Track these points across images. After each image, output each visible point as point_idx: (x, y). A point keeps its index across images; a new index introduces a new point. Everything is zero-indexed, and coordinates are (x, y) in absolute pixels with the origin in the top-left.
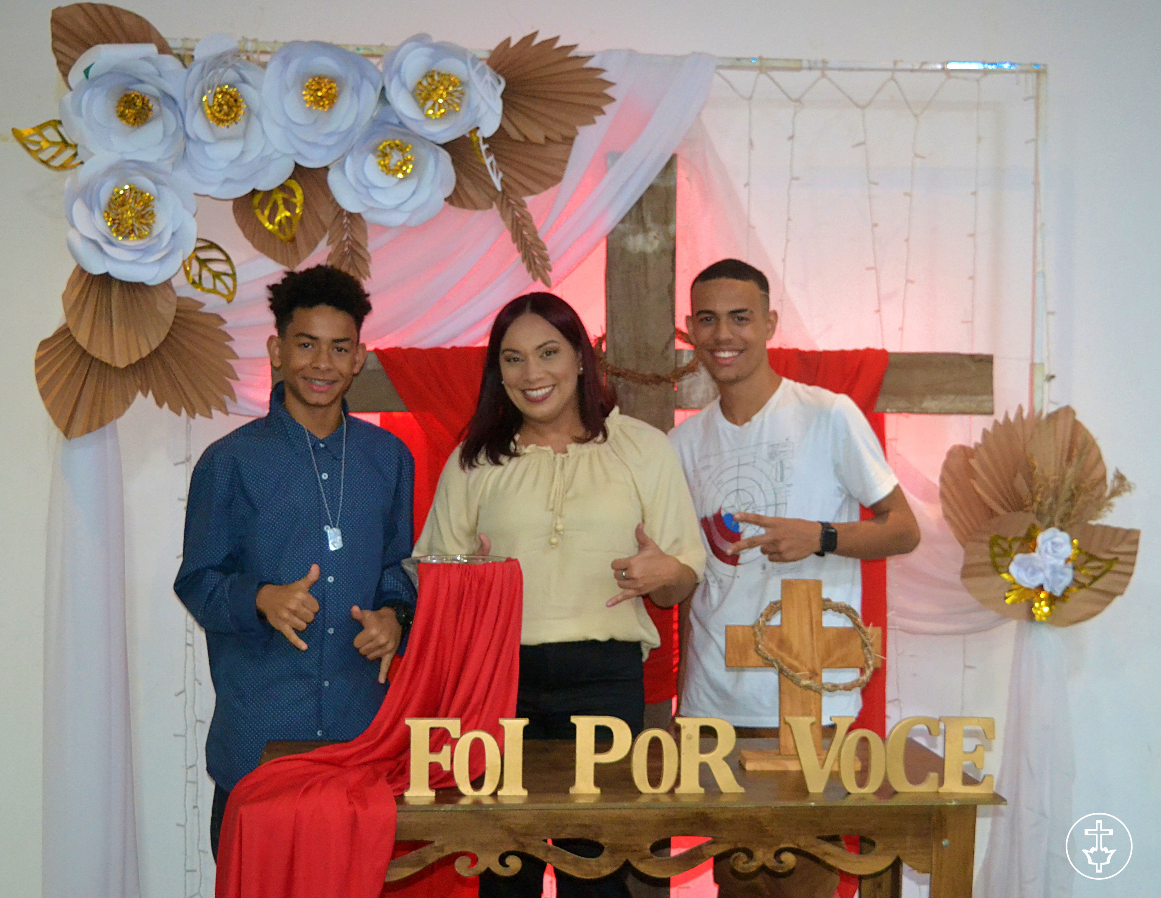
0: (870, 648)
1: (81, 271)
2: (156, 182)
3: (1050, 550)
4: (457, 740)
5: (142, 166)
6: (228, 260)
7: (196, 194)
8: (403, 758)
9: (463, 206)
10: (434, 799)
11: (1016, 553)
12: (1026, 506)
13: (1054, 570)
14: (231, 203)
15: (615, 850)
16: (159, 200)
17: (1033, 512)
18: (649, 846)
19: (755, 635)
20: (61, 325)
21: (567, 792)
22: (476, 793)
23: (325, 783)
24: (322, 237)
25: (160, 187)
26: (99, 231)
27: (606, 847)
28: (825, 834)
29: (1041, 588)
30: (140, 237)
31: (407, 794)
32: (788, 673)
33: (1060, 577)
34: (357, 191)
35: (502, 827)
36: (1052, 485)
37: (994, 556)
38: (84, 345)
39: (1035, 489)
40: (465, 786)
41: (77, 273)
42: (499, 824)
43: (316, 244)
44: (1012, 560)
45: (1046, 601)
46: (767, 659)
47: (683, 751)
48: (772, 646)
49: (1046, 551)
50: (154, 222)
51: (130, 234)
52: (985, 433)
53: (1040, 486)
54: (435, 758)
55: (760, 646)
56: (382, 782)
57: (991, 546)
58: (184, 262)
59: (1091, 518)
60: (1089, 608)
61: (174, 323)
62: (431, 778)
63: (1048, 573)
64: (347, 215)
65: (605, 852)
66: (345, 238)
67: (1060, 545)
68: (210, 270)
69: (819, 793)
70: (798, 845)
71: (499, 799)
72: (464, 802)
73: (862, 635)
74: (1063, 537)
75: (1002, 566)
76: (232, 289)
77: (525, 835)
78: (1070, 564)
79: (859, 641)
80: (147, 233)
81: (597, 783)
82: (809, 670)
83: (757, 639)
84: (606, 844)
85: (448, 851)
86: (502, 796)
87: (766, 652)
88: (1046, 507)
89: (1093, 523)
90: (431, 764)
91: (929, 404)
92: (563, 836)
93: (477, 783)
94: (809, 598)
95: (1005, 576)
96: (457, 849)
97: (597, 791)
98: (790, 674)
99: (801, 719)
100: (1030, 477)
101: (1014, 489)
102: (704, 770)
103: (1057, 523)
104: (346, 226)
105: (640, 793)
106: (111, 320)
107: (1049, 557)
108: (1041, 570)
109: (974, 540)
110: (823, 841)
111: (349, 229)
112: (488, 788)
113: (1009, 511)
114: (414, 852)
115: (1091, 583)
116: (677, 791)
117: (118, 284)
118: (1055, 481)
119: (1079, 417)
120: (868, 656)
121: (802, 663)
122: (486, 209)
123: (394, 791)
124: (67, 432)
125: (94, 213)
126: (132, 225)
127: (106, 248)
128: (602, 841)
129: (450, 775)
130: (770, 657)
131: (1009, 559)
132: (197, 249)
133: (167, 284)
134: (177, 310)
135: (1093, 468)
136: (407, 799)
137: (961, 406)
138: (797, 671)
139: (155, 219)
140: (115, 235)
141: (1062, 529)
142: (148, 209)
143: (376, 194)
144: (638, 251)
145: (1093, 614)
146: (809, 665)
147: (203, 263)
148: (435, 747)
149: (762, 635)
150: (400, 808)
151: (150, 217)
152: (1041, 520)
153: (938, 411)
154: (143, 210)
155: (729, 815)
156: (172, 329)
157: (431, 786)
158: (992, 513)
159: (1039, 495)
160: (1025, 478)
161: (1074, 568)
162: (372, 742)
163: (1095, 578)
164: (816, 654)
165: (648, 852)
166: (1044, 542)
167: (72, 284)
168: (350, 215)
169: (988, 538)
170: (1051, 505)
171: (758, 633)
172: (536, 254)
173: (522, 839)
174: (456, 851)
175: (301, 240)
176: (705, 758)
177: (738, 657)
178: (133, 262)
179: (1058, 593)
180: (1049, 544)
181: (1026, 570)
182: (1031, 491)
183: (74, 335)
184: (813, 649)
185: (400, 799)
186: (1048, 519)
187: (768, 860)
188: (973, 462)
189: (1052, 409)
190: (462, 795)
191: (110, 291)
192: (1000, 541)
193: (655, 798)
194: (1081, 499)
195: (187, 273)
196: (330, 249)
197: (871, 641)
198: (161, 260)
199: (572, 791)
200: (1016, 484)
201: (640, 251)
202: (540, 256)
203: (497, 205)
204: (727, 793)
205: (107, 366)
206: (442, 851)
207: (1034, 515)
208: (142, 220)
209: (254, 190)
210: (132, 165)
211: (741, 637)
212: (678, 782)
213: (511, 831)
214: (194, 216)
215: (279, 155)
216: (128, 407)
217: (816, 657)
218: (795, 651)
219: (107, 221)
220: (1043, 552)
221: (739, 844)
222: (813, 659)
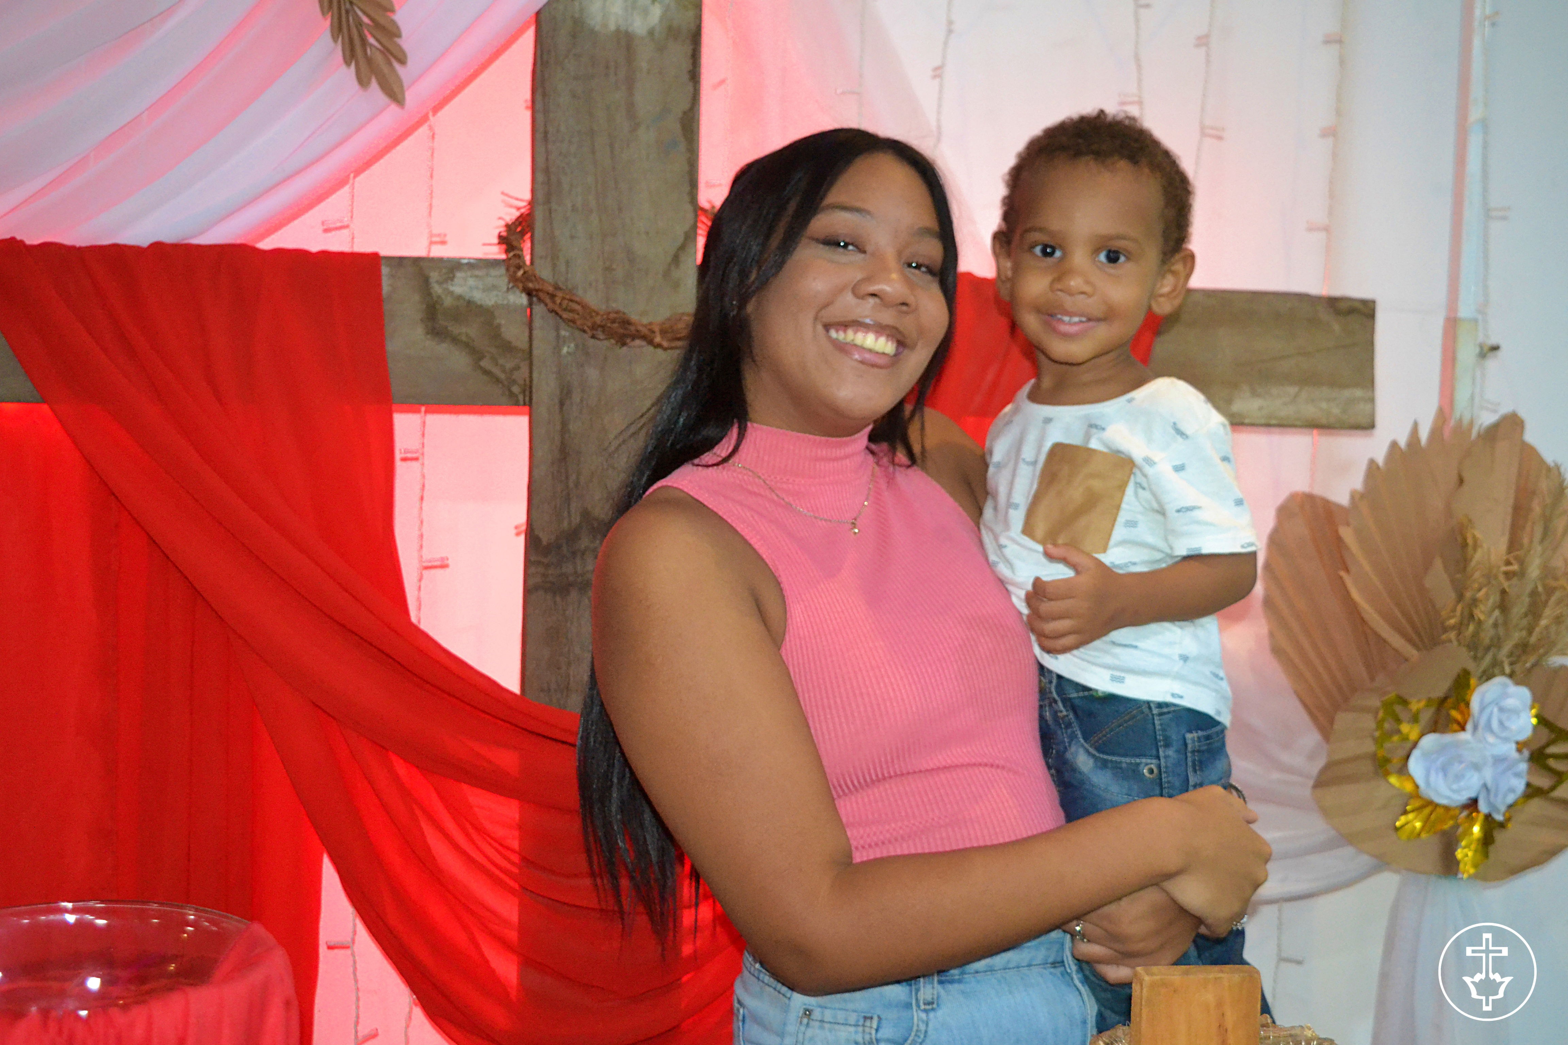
3: (1495, 726)
11: (1426, 733)
12: (1449, 630)
17: (1463, 640)
29: (1473, 804)
33: (1509, 780)
39: (1470, 594)
44: (1415, 746)
49: (1489, 727)
53: (1480, 588)
63: (1487, 772)
67: (1512, 712)
74: (1517, 696)
75: (1393, 760)
78: (1525, 753)
88: (1491, 631)
91: (1246, 404)
95: (1397, 780)
100: (1460, 567)
101: (1423, 592)
103: (1507, 667)
107: (1491, 739)
108: (1475, 767)
118: (1507, 575)
131: (1409, 744)
137: (1311, 411)
141: (1514, 679)
144: (612, 27)
152: (1478, 660)
153: (1263, 421)
160: (1448, 569)
161: (1534, 760)
166: (1482, 709)
169: (1374, 705)
170: (1497, 625)
172: (366, 20)
179: (1501, 813)
180: (1495, 711)
181: (1445, 767)
182: (1461, 598)
186: (1491, 657)
188: (1347, 536)
200: (1428, 582)
201: (618, 31)
202: (377, 25)
207: (1465, 650)
220: (1480, 733)
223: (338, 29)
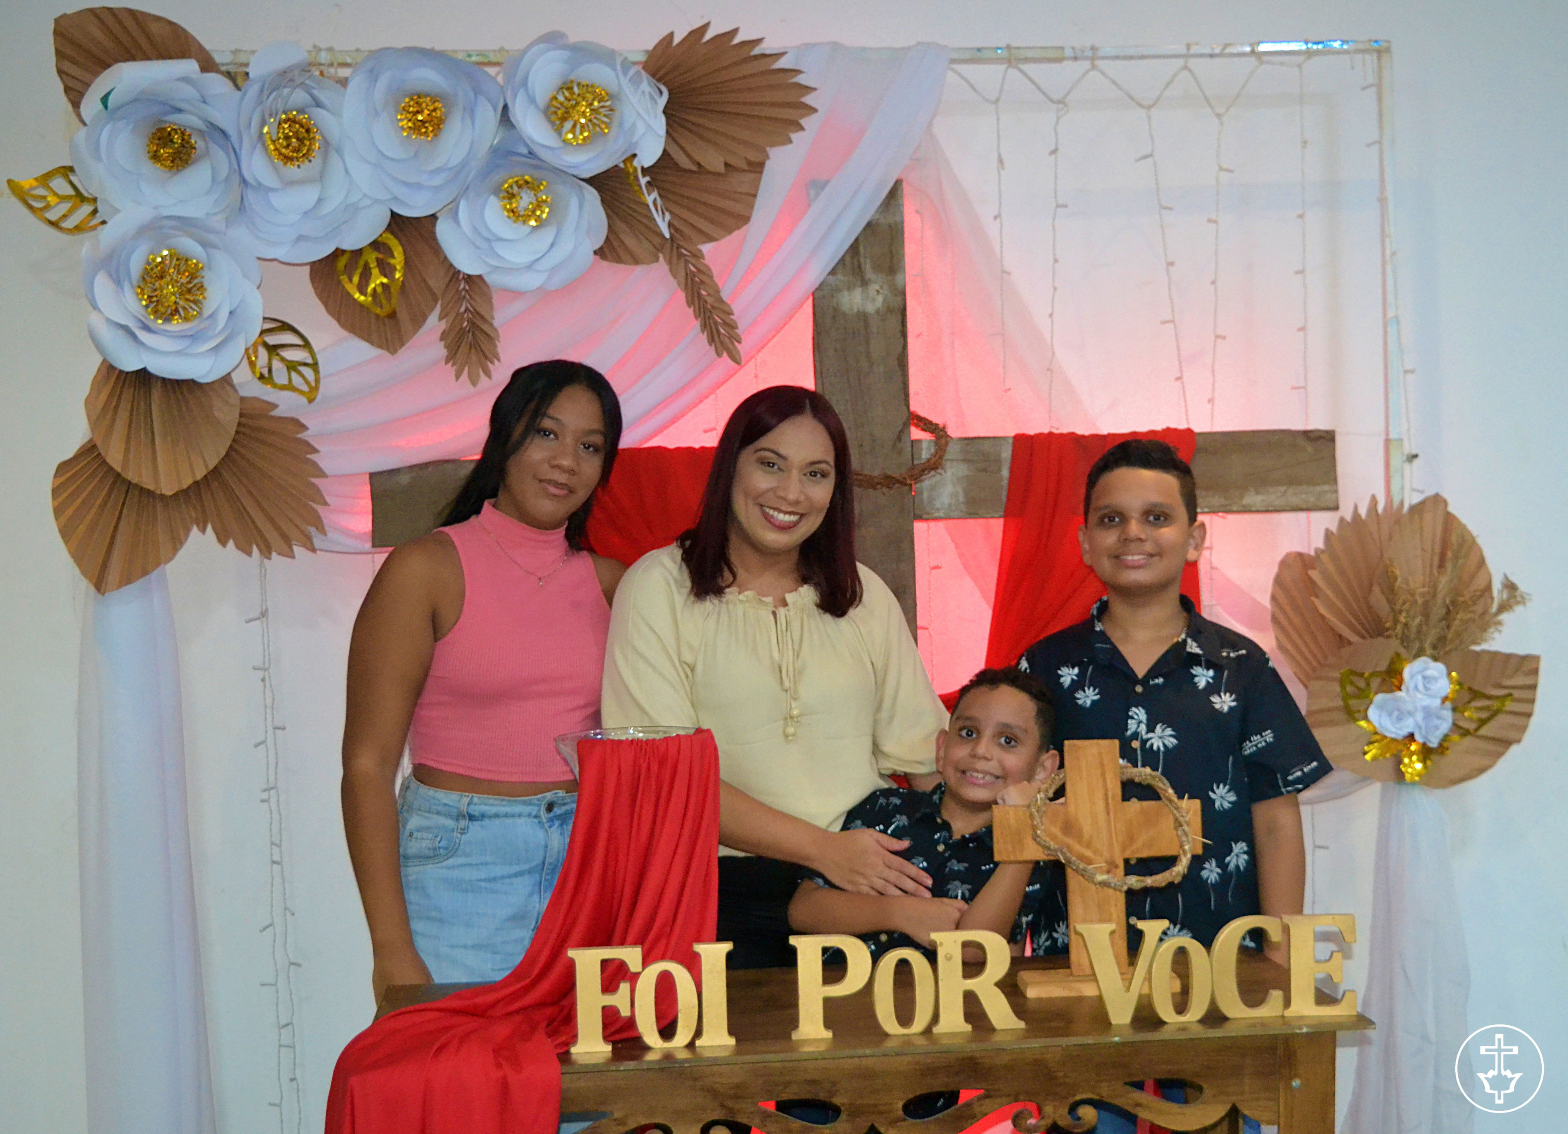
0: (1186, 828)
1: (108, 369)
2: (204, 244)
3: (1421, 687)
4: (637, 975)
5: (185, 224)
6: (307, 345)
7: (259, 259)
8: (564, 1003)
9: (619, 260)
10: (610, 1055)
11: (1376, 693)
12: (1387, 630)
13: (1428, 713)
14: (307, 268)
15: (856, 1112)
16: (210, 269)
17: (1396, 636)
18: (900, 1105)
19: (1031, 816)
20: (86, 440)
21: (790, 1037)
22: (667, 1045)
23: (464, 1039)
24: (431, 309)
25: (210, 250)
26: (131, 313)
27: (843, 1109)
28: (1135, 1079)
29: (1411, 737)
30: (186, 319)
31: (574, 1050)
32: (1078, 867)
33: (1436, 722)
34: (476, 246)
35: (703, 1090)
36: (1420, 601)
37: (1345, 697)
38: (118, 468)
39: (1398, 607)
40: (650, 1036)
41: (105, 370)
42: (699, 1084)
43: (424, 318)
44: (1371, 702)
45: (1418, 755)
46: (1049, 848)
47: (940, 977)
48: (1056, 830)
49: (1416, 688)
50: (205, 298)
51: (172, 315)
52: (1328, 535)
53: (1404, 604)
54: (610, 1000)
55: (1039, 832)
56: (540, 1034)
57: (1343, 687)
58: (247, 350)
59: (1475, 643)
60: (1477, 761)
61: (237, 432)
62: (605, 1026)
63: (1419, 716)
64: (463, 278)
65: (843, 1116)
66: (463, 309)
67: (1436, 679)
68: (283, 359)
69: (1125, 1025)
70: (1100, 1095)
71: (698, 1051)
72: (651, 1057)
73: (1175, 812)
74: (1437, 669)
75: (1359, 711)
76: (313, 384)
77: (736, 1097)
78: (1448, 704)
79: (1171, 819)
80: (195, 313)
81: (827, 1025)
82: (1106, 862)
83: (1035, 823)
84: (843, 1105)
85: (632, 1124)
86: (701, 1047)
87: (1048, 839)
88: (1414, 630)
89: (1477, 648)
90: (604, 1008)
91: (1252, 499)
92: (785, 1097)
93: (667, 1030)
94: (1102, 765)
95: (1363, 723)
96: (643, 1121)
97: (829, 1034)
98: (1081, 867)
99: (1097, 926)
100: (1390, 590)
101: (1370, 607)
102: (971, 1000)
103: (1429, 651)
104: (463, 293)
105: (887, 1035)
106: (153, 433)
107: (1419, 696)
108: (1410, 714)
109: (1319, 678)
110: (1130, 1089)
111: (467, 297)
112: (681, 1038)
113: (1363, 637)
115: (1478, 729)
116: (936, 1030)
117: (159, 385)
118: (1423, 595)
119: (1451, 509)
120: (1184, 838)
121: (1096, 852)
122: (650, 263)
123: (556, 1046)
124: (100, 584)
125: (122, 289)
126: (176, 303)
127: (142, 335)
128: (837, 1101)
129: (631, 1023)
130: (1053, 845)
131: (1367, 701)
132: (263, 332)
133: (226, 380)
134: (241, 415)
135: (1473, 576)
136: (574, 1057)
137: (1295, 501)
138: (1090, 862)
139: (205, 295)
140: (152, 317)
141: (1435, 659)
142: (195, 281)
143: (500, 249)
144: (855, 310)
145: (1482, 770)
146: (1106, 854)
147: (273, 349)
148: (608, 986)
149: (1041, 818)
150: (565, 1069)
151: (198, 293)
152: (1407, 647)
153: (1264, 509)
154: (189, 282)
155: (1005, 1059)
156: (234, 440)
157: (606, 1038)
158: (1341, 641)
159: (1404, 614)
160: (1383, 592)
161: (1454, 709)
162: (525, 982)
163: (1483, 722)
164: (1114, 839)
165: (901, 1113)
166: (1412, 677)
167: (97, 385)
168: (469, 278)
169: (1337, 674)
170: (1420, 625)
171: (1036, 814)
172: (719, 320)
173: (730, 1103)
174: (643, 1123)
175: (403, 315)
176: (971, 984)
177: (1010, 847)
178: (178, 353)
179: (1434, 743)
180: (1420, 677)
181: (1390, 715)
182: (1393, 610)
183: (103, 453)
184: (1110, 833)
185: (565, 1057)
186: (1417, 645)
187: (1061, 1116)
188: (1314, 574)
189: (1416, 499)
190: (647, 1048)
191: (150, 394)
192: (1354, 679)
193: (907, 1040)
194: (1459, 616)
195: (252, 364)
196: (443, 325)
197: (1187, 819)
198: (216, 349)
199: (795, 1036)
200: (1372, 600)
201: (858, 311)
202: (725, 323)
203: (664, 258)
204: (1003, 1030)
205: (150, 493)
206: (625, 1124)
207: (1398, 641)
208: (188, 297)
209: (337, 249)
210: (172, 223)
211: (1012, 821)
212: (935, 1018)
213: (713, 1092)
214: (258, 288)
215: (369, 202)
216: (181, 548)
217: (1115, 844)
218: (1086, 836)
219: (141, 300)
220: (1411, 692)
221: (1021, 1097)
222: (1111, 847)
223: (704, 326)
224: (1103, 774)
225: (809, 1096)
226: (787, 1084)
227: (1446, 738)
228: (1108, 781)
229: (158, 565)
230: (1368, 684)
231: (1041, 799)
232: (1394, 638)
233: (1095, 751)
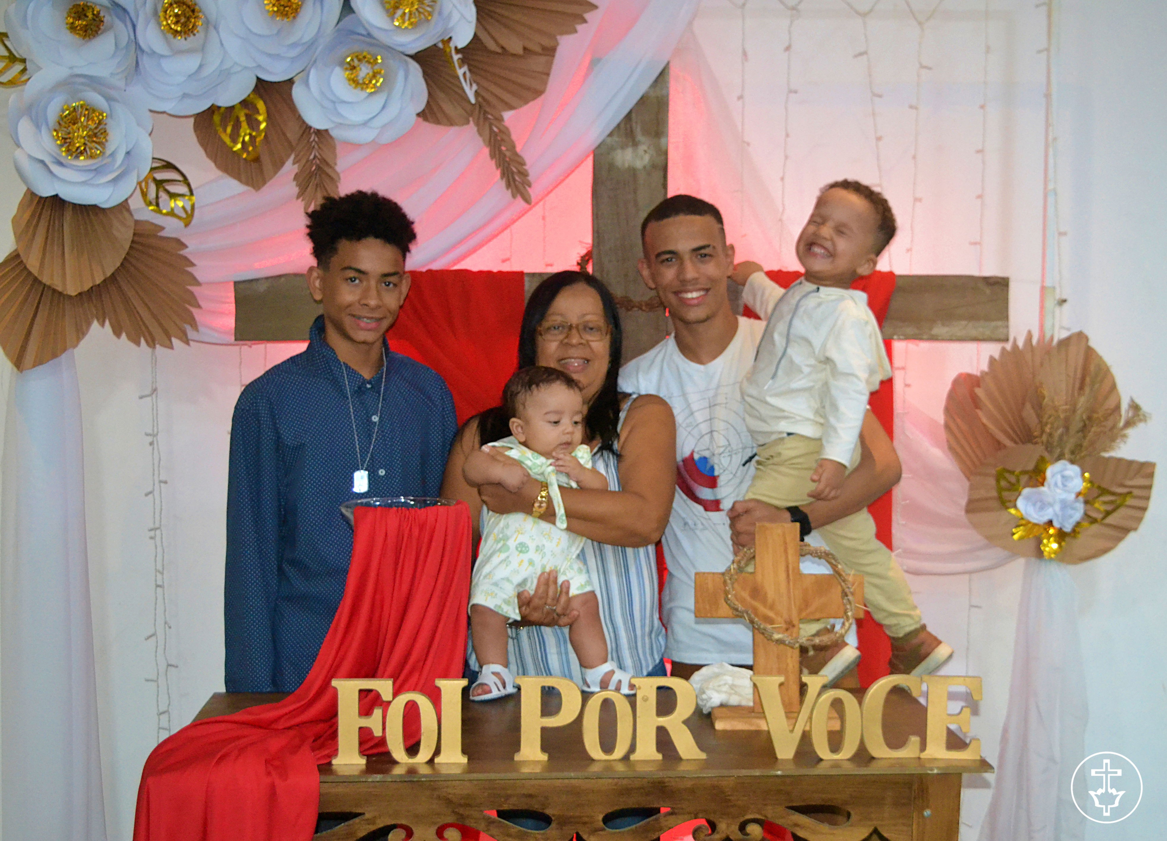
0: (850, 597)
1: (31, 194)
2: (109, 99)
3: (1060, 484)
4: (389, 703)
5: (93, 82)
6: (186, 181)
7: (151, 111)
8: (333, 721)
9: (438, 122)
10: (364, 767)
11: (1024, 487)
12: (1036, 437)
13: (1064, 505)
14: (192, 120)
15: (564, 821)
16: (111, 117)
17: (1042, 442)
18: (601, 817)
19: (725, 582)
20: (12, 250)
21: (513, 759)
22: (411, 761)
23: (242, 750)
24: (289, 156)
25: (112, 103)
26: (47, 151)
27: (553, 818)
28: (794, 804)
29: (1050, 523)
30: (92, 157)
31: (334, 762)
32: (759, 627)
33: (1070, 512)
34: (323, 107)
35: (439, 797)
36: (1062, 416)
37: (1000, 490)
38: (35, 271)
39: (1044, 420)
40: (398, 753)
41: (29, 196)
42: (436, 793)
43: (283, 164)
44: (1020, 494)
45: (1055, 538)
46: (737, 610)
47: (638, 714)
48: (745, 595)
49: (1056, 484)
50: (107, 141)
51: (81, 153)
52: (992, 361)
53: (1050, 417)
54: (365, 722)
55: (730, 596)
56: (306, 748)
57: (998, 481)
58: (139, 183)
59: (1105, 450)
60: (1101, 544)
61: (131, 247)
62: (361, 743)
63: (1057, 507)
64: (314, 132)
65: (553, 825)
66: (312, 157)
67: (1072, 478)
68: (168, 192)
69: (788, 761)
70: (766, 816)
71: (436, 766)
72: (396, 771)
73: (843, 584)
74: (1073, 470)
75: (1010, 501)
76: (189, 212)
77: (468, 805)
78: (1081, 498)
79: (839, 590)
80: (98, 152)
81: (544, 748)
82: (786, 622)
83: (727, 588)
84: (554, 815)
85: (380, 824)
86: (438, 764)
87: (737, 603)
88: (1056, 439)
89: (1106, 455)
90: (361, 729)
91: (939, 330)
92: (506, 807)
93: (412, 749)
94: (785, 543)
95: (1013, 511)
96: (389, 822)
97: (544, 757)
98: (762, 626)
99: (769, 678)
100: (1039, 407)
101: (1022, 419)
102: (662, 735)
103: (1068, 456)
104: (314, 143)
105: (593, 760)
106: (63, 245)
107: (1058, 491)
108: (1051, 505)
109: (980, 474)
110: (793, 812)
111: (316, 146)
112: (424, 755)
113: (1016, 442)
114: (343, 824)
115: (1104, 518)
116: (633, 757)
117: (71, 207)
118: (1065, 411)
119: (1092, 344)
120: (848, 607)
121: (777, 614)
122: (463, 125)
123: (319, 759)
124: (19, 363)
125: (40, 131)
126: (85, 144)
127: (55, 168)
128: (549, 812)
129: (382, 741)
130: (740, 607)
131: (1017, 493)
132: (153, 169)
133: (124, 206)
134: (134, 234)
135: (1106, 398)
136: (334, 767)
137: (973, 333)
138: (771, 621)
139: (108, 138)
140: (64, 154)
141: (1072, 462)
142: (101, 127)
143: (343, 110)
144: (627, 166)
145: (1106, 551)
146: (785, 616)
147: (159, 183)
148: (366, 711)
149: (733, 584)
150: (323, 778)
151: (102, 137)
152: (1050, 452)
153: (948, 338)
154: (96, 128)
155: (689, 784)
156: (128, 254)
157: (362, 752)
158: (999, 445)
159: (1049, 426)
160: (1033, 408)
161: (1086, 502)
162: (303, 703)
163: (1108, 513)
164: (793, 604)
165: (601, 824)
166: (1053, 476)
167: (22, 206)
168: (318, 132)
169: (994, 472)
170: (1062, 435)
171: (729, 581)
172: (515, 170)
173: (461, 811)
174: (389, 824)
175: (266, 160)
176: (663, 721)
177: (708, 607)
178: (84, 183)
179: (1068, 528)
180: (1059, 477)
181: (1034, 505)
182: (1040, 422)
183: (25, 261)
184: (789, 598)
185: (326, 768)
186: (1058, 450)
187: (732, 832)
188: (979, 392)
189: (1064, 334)
190: (395, 762)
191: (63, 215)
192: (1007, 475)
193: (608, 766)
194: (1093, 429)
195: (144, 194)
196: (296, 169)
197: (851, 590)
198: (115, 180)
199: (517, 757)
200: (1025, 414)
201: (629, 167)
202: (520, 173)
203: (474, 121)
204: (688, 760)
205: (60, 294)
206: (374, 823)
207: (1043, 447)
208: (95, 139)
209: (213, 105)
210: (82, 80)
211: (710, 586)
212: (632, 748)
213: (448, 802)
214: (150, 135)
215: (239, 69)
216: (83, 338)
217: (793, 607)
218: (770, 601)
219: (57, 140)
220: (1052, 486)
221: (700, 815)
222: (789, 609)
223: (503, 175)
224: (786, 551)
225: (525, 807)
226: (508, 797)
227: (1078, 524)
228: (790, 557)
229: (64, 350)
230: (1018, 481)
231: (734, 569)
232: (1040, 444)
233: (780, 531)
